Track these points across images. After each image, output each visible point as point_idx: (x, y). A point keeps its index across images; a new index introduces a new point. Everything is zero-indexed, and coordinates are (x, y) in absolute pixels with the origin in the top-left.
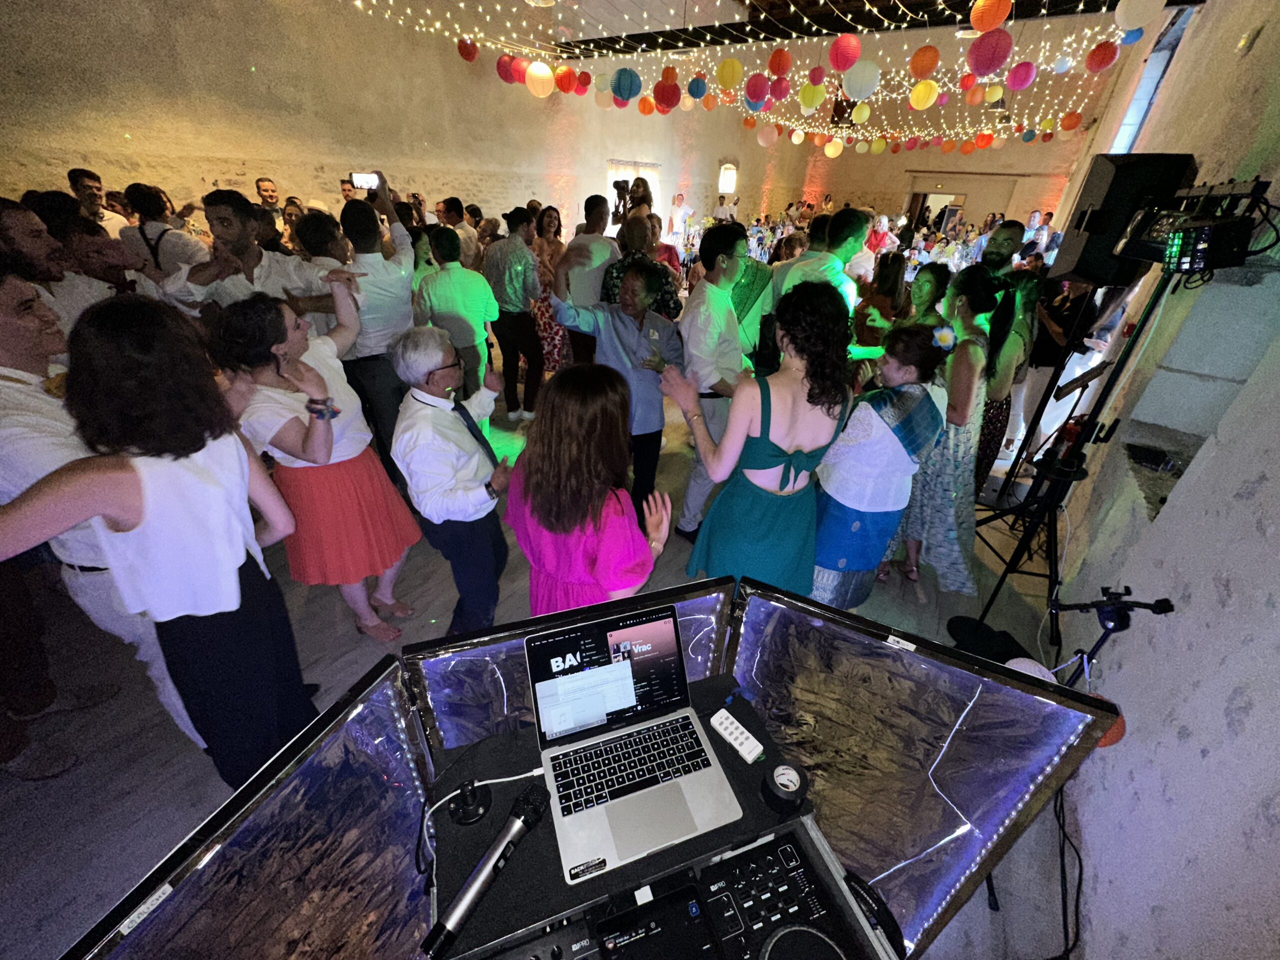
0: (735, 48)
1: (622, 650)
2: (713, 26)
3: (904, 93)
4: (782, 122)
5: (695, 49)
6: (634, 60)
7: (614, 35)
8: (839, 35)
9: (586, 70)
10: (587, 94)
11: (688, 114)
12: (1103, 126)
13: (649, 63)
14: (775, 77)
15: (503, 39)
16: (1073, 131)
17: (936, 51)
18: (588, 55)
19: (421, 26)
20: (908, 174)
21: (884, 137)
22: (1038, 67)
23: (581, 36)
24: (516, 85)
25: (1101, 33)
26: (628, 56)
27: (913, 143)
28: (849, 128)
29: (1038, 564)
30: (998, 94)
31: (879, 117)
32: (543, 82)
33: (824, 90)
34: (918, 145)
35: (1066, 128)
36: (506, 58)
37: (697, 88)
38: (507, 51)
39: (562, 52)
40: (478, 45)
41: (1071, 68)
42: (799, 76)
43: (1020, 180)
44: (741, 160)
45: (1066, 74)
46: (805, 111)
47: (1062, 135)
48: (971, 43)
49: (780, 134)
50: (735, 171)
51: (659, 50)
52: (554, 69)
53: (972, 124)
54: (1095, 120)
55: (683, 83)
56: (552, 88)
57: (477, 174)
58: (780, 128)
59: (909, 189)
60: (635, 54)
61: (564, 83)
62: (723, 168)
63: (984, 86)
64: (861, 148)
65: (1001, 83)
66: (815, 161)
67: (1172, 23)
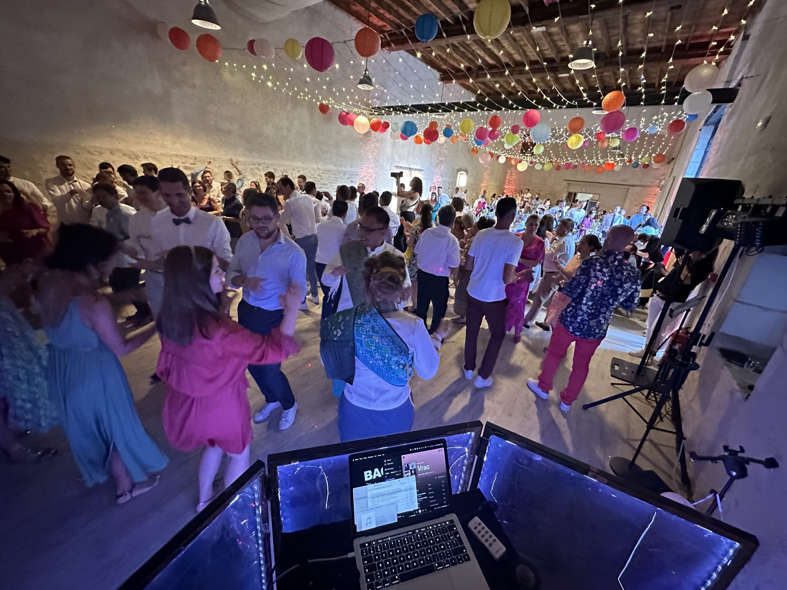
0: (470, 114)
1: (411, 468)
2: (459, 103)
3: (563, 140)
4: (493, 152)
5: (448, 113)
6: (415, 118)
7: (404, 104)
8: (528, 110)
9: (387, 121)
10: (385, 133)
11: (440, 145)
12: (678, 163)
13: (421, 118)
14: (491, 129)
15: (344, 104)
16: (661, 164)
17: (582, 120)
18: (389, 113)
19: (301, 96)
20: (565, 182)
21: (551, 162)
22: (640, 130)
23: (387, 105)
24: (348, 126)
25: (674, 115)
26: (411, 115)
27: (568, 166)
28: (531, 156)
29: (667, 424)
30: (617, 143)
31: (549, 151)
32: (363, 125)
33: (519, 137)
34: (571, 166)
35: (657, 162)
36: (344, 113)
37: (448, 133)
38: (345, 110)
39: (375, 111)
40: (330, 106)
41: (658, 131)
42: (504, 129)
43: (631, 188)
44: (469, 169)
45: (655, 134)
46: (506, 146)
47: (655, 166)
48: (602, 117)
49: (491, 157)
50: (466, 176)
51: (428, 113)
52: (370, 120)
53: (602, 158)
54: (673, 159)
55: (440, 130)
56: (367, 128)
57: (322, 170)
58: (492, 155)
59: (566, 190)
60: (415, 114)
61: (375, 127)
62: (459, 173)
63: (609, 138)
64: (538, 167)
65: (618, 137)
66: (511, 172)
67: (715, 112)
